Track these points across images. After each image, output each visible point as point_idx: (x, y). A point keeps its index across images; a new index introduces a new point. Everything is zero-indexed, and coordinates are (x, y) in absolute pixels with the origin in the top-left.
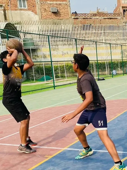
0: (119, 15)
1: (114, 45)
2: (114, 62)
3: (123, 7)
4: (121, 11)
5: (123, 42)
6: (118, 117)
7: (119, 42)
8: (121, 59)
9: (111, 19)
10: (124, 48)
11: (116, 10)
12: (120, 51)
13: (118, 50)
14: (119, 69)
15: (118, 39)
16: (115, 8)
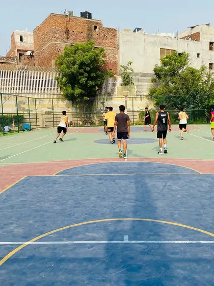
0: (13, 59)
1: (7, 96)
2: (7, 116)
3: (18, 50)
4: (16, 55)
5: (18, 91)
6: (7, 190)
7: (13, 92)
8: (16, 112)
9: (2, 63)
10: (19, 99)
11: (9, 53)
12: (14, 103)
13: (12, 102)
14: (13, 125)
15: (12, 89)
16: (8, 51)
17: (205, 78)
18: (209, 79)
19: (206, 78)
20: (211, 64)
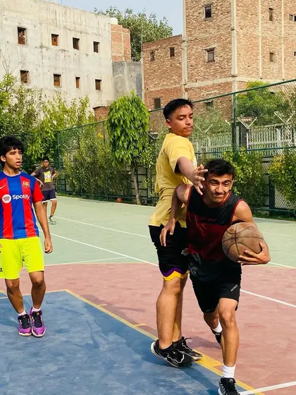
17: (14, 101)
18: (21, 102)
19: (16, 101)
20: (23, 72)
